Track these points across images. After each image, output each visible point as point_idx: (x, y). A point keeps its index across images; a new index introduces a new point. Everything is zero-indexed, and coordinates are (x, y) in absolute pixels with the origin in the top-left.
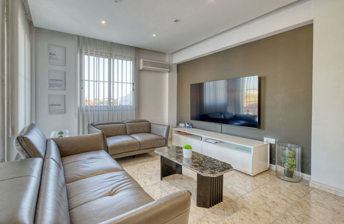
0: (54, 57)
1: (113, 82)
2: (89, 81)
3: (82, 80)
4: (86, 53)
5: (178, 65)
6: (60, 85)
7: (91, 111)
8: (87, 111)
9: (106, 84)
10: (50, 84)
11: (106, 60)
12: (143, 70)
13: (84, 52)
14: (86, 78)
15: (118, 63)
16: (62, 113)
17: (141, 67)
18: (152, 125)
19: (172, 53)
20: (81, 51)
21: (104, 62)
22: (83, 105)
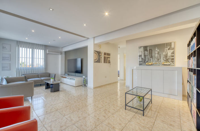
0: (5, 48)
1: (34, 58)
2: (24, 58)
3: (18, 58)
4: (21, 47)
5: (65, 52)
6: (8, 59)
7: (23, 69)
8: (21, 69)
9: (31, 59)
10: (3, 59)
11: (31, 50)
12: (48, 54)
13: (20, 46)
14: (21, 56)
15: (36, 51)
16: (9, 70)
17: (47, 53)
18: (51, 74)
19: (62, 47)
20: (18, 46)
21: (29, 51)
22: (19, 67)
